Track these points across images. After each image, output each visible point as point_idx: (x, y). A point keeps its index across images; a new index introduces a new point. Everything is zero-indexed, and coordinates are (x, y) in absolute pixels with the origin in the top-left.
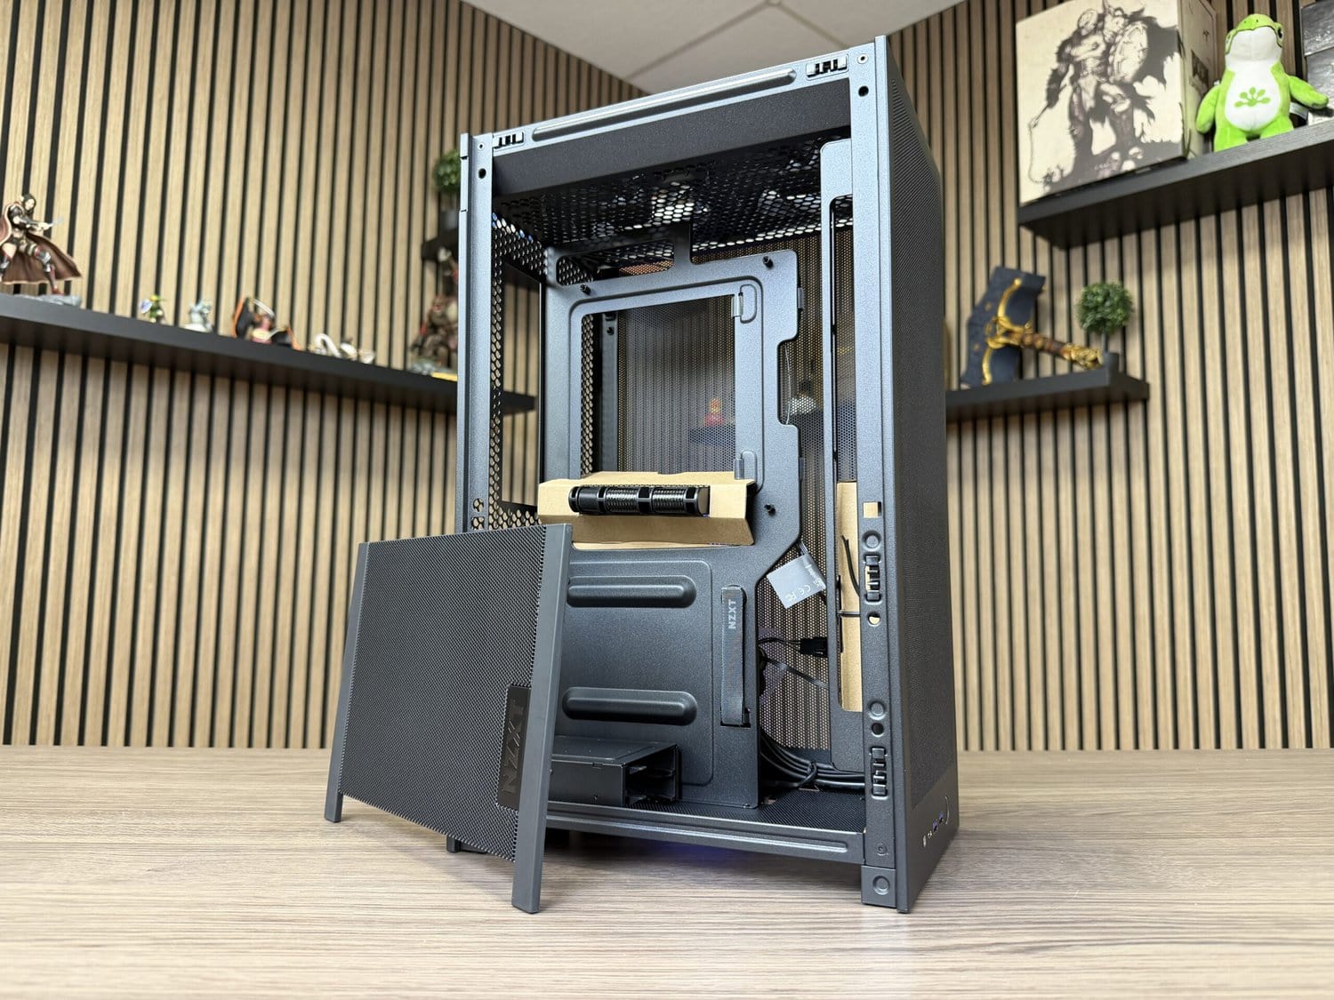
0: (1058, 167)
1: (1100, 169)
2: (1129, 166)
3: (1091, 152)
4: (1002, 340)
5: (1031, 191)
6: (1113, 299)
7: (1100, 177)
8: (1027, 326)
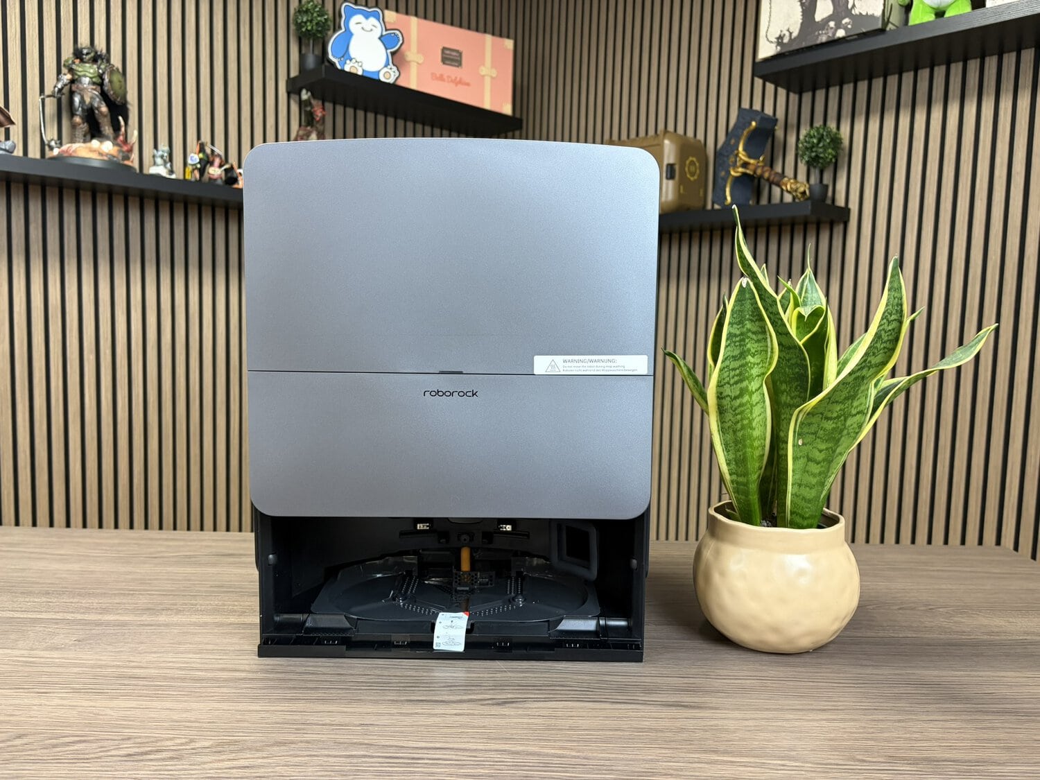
0: (788, 30)
1: (819, 34)
2: (841, 33)
3: (814, 19)
4: (741, 170)
5: (767, 50)
6: (825, 140)
7: (818, 42)
8: (761, 159)
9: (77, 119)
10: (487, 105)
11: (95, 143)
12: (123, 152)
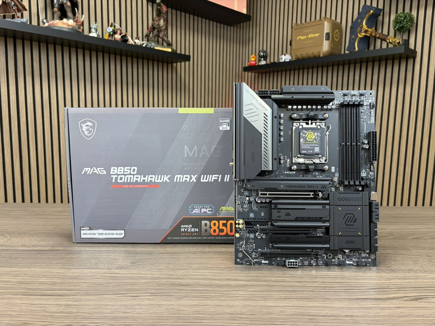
4: (363, 34)
6: (407, 18)
8: (373, 29)
9: (56, 9)
10: (236, 9)
11: (65, 20)
12: (78, 25)
